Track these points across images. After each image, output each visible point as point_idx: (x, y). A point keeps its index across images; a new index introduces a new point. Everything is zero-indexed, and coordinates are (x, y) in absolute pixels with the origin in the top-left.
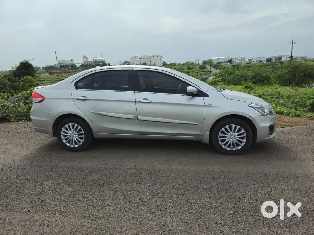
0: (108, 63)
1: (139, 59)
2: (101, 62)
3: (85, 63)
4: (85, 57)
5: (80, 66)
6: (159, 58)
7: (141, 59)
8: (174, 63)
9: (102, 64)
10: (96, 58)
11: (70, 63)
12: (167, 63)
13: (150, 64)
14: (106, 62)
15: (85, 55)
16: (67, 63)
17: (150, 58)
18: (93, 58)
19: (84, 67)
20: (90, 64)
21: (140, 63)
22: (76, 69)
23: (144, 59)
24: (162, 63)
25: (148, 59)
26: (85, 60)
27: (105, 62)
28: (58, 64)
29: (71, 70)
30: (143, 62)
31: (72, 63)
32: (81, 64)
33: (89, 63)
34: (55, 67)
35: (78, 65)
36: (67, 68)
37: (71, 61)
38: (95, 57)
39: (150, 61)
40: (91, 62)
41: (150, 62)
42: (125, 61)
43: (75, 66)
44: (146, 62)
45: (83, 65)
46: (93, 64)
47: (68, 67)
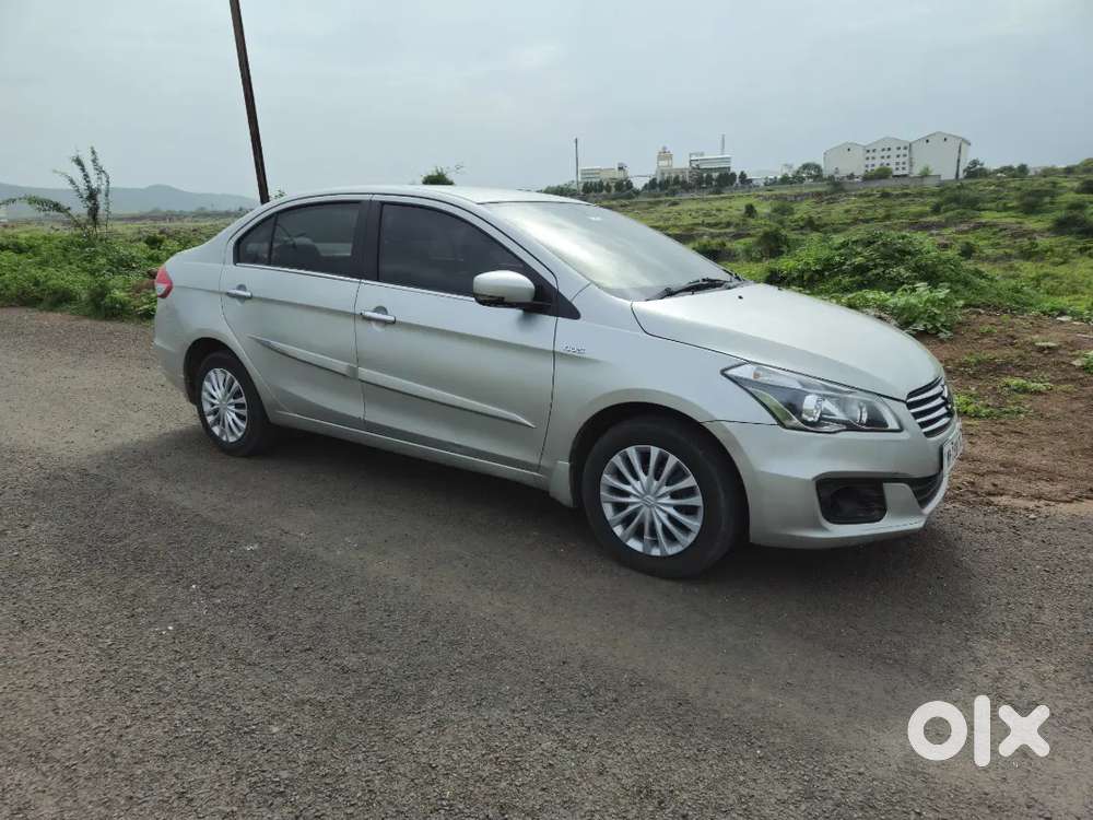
0: (738, 174)
1: (860, 154)
2: (715, 170)
3: (663, 174)
4: (665, 155)
5: (646, 185)
6: (953, 145)
7: (870, 155)
8: (1023, 169)
9: (720, 176)
10: (702, 154)
11: (616, 177)
12: (985, 166)
13: (905, 172)
14: (732, 170)
15: (664, 148)
16: (605, 177)
17: (909, 147)
18: (691, 155)
19: (658, 189)
20: (677, 177)
21: (864, 169)
22: (629, 197)
23: (886, 153)
24: (964, 165)
25: (902, 152)
26: (664, 163)
27: (729, 168)
28: (580, 180)
29: (614, 199)
30: (877, 167)
31: (619, 175)
32: (647, 180)
33: (673, 175)
34: (569, 191)
35: (638, 184)
36: (604, 192)
37: (620, 169)
38: (696, 154)
39: (911, 158)
40: (682, 171)
41: (907, 166)
42: (805, 162)
43: (630, 185)
44: (893, 167)
45: (652, 184)
46: (688, 179)
47: (608, 188)
